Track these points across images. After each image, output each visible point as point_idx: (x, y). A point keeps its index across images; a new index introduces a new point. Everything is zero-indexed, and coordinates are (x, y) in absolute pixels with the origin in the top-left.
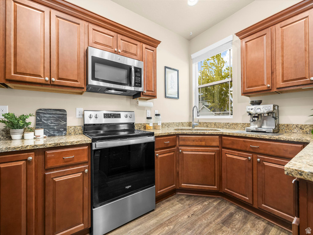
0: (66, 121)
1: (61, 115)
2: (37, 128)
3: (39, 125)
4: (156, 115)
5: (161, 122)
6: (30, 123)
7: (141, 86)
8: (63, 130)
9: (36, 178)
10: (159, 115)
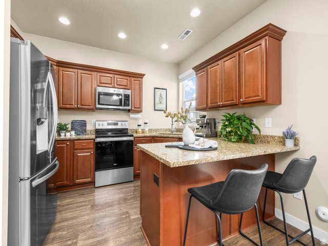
0: (86, 127)
1: (84, 124)
2: (72, 130)
3: (73, 129)
4: (145, 123)
5: (148, 128)
6: (68, 128)
7: (129, 106)
8: (84, 131)
9: (70, 153)
10: (147, 123)
